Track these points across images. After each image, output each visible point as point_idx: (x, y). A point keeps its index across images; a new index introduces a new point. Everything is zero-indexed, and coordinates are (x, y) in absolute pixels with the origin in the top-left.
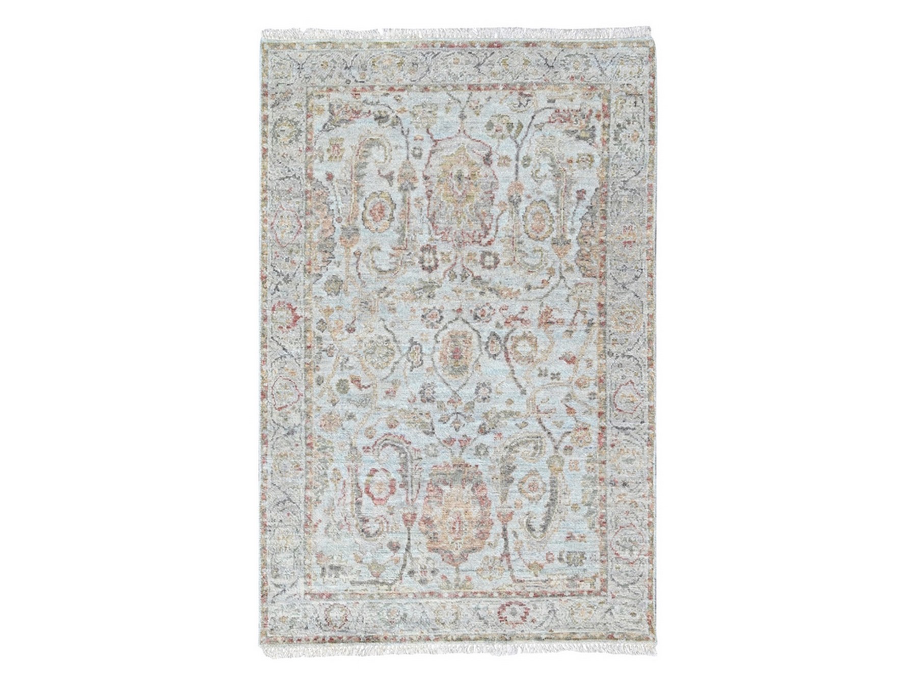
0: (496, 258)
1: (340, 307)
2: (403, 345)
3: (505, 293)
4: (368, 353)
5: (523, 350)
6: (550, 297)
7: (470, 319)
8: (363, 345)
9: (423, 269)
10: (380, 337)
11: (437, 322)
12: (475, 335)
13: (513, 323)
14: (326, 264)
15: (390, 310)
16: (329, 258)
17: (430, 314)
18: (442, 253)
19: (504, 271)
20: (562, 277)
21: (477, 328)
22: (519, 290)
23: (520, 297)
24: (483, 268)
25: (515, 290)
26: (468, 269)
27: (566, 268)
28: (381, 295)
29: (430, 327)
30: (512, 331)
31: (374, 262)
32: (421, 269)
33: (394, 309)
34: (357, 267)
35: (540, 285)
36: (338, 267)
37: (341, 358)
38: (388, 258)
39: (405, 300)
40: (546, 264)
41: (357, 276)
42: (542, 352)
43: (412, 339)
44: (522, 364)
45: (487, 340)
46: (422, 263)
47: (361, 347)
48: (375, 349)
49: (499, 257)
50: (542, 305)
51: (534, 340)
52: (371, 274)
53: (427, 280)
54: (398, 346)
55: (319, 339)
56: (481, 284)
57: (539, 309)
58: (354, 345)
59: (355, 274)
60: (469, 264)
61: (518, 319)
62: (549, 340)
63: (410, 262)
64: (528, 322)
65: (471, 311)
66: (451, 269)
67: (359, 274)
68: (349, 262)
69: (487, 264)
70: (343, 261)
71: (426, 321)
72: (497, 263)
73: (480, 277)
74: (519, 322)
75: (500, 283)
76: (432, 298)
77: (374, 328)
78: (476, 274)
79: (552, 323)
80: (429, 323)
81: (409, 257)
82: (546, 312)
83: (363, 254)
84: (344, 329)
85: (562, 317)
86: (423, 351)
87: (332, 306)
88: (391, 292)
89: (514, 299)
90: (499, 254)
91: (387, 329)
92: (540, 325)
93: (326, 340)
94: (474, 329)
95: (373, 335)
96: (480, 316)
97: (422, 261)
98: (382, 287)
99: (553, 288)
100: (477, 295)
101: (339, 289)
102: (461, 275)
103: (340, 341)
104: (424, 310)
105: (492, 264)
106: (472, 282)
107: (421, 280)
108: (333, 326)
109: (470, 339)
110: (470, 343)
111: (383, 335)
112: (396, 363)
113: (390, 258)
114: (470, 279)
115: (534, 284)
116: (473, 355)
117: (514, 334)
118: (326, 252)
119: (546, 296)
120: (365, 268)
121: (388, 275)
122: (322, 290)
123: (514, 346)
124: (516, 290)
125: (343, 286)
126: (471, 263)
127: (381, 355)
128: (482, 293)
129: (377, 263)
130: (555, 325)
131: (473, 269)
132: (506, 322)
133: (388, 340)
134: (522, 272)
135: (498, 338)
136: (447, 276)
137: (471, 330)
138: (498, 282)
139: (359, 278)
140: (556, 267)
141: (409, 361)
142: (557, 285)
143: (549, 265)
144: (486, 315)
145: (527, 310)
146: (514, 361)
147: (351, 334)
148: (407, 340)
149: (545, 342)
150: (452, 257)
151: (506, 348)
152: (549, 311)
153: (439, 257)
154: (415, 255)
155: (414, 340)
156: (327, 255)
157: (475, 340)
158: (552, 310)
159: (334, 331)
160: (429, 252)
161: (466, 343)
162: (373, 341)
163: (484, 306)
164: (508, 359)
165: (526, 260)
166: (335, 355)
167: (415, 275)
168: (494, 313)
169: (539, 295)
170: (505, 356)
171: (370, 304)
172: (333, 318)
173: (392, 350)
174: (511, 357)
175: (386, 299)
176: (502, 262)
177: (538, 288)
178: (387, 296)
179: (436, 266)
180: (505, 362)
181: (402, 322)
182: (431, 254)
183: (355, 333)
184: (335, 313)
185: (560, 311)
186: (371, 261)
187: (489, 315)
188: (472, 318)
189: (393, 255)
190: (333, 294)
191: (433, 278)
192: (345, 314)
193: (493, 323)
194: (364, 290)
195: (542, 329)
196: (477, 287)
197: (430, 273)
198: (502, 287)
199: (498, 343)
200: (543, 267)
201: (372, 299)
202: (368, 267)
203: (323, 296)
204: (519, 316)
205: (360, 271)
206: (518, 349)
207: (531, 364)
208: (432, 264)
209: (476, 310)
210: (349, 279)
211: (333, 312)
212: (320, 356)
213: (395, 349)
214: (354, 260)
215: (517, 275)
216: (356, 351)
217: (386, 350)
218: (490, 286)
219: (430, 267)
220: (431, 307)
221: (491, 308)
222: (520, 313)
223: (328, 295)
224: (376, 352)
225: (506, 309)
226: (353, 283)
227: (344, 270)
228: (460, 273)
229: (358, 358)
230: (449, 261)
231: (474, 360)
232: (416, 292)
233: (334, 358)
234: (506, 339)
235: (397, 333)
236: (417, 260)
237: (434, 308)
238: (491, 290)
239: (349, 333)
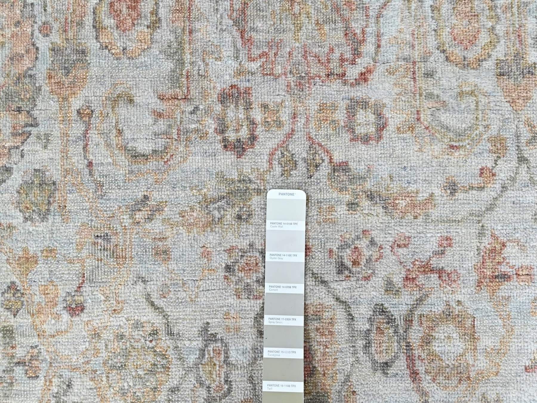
0: (379, 115)
1: (51, 251)
2: (187, 343)
3: (402, 203)
4: (113, 367)
5: (447, 348)
6: (499, 212)
7: (330, 275)
8: (101, 346)
9: (225, 146)
10: (138, 325)
11: (258, 281)
12: (340, 314)
13: (421, 279)
14: (19, 139)
15: (156, 254)
16: (27, 125)
17: (243, 261)
18: (265, 107)
19: (399, 145)
20: (522, 160)
21: (345, 296)
22: (432, 195)
23: (435, 213)
24: (352, 140)
25: (422, 196)
26: (320, 145)
27: (530, 135)
28: (139, 216)
29: (244, 295)
30: (420, 301)
31: (120, 132)
32: (220, 146)
33: (165, 252)
34: (85, 147)
35: (476, 181)
36: (45, 147)
37: (55, 380)
38: (150, 121)
39: (190, 226)
40: (487, 127)
41: (87, 170)
42: (487, 353)
43: (205, 328)
44: (446, 387)
45: (367, 326)
46: (222, 132)
47: (97, 352)
48: (127, 354)
49: (387, 113)
50: (481, 234)
51: (469, 323)
52: (114, 163)
53: (235, 176)
54: (177, 347)
55: (8, 332)
56: (350, 181)
57: (475, 243)
58: (82, 348)
59: (81, 164)
60: (322, 132)
61: (432, 271)
62: (500, 321)
63: (197, 131)
64: (454, 277)
65: (331, 251)
66: (283, 146)
67: (90, 164)
68: (67, 135)
69: (360, 130)
70: (56, 133)
71: (233, 279)
72: (381, 128)
73: (347, 163)
74: (434, 277)
75: (391, 177)
76: (247, 221)
77: (124, 302)
78: (338, 157)
79: (505, 277)
80: (240, 286)
81: (194, 117)
82: (493, 251)
83: (96, 114)
84: (60, 307)
85: (526, 262)
86: (232, 359)
87: (33, 248)
88: (159, 209)
89: (420, 219)
90: (384, 105)
91: (152, 304)
92: (479, 284)
93: (23, 335)
94: (338, 299)
95: (120, 320)
96: (349, 264)
97: (222, 130)
98: (140, 196)
99: (504, 188)
100: (342, 210)
101: (49, 203)
102: (305, 160)
103: (54, 336)
104: (230, 251)
105: (372, 130)
106: (330, 177)
107: (221, 177)
108: (36, 299)
109: (332, 323)
110: (331, 333)
111: (143, 319)
112: (174, 390)
113: (156, 121)
114: (325, 170)
115: (462, 181)
116: (339, 365)
117: (423, 309)
118: (19, 110)
119: (491, 208)
120: (102, 148)
121: (152, 164)
122: (11, 207)
123: (427, 340)
124: (426, 195)
125: (57, 195)
126: (327, 130)
127: (141, 372)
128: (352, 206)
129: (128, 134)
130: (514, 282)
131: (331, 145)
132: (407, 279)
133: (155, 333)
134: (437, 148)
135: (391, 320)
136: (275, 162)
137: (329, 301)
138: (386, 176)
139: (91, 174)
140: (508, 135)
141: (201, 384)
142: (513, 180)
143: (494, 130)
144: (363, 262)
145: (450, 245)
146: (428, 378)
147: (76, 319)
148: (195, 331)
149: (492, 328)
150: (285, 117)
151: (408, 345)
152: (498, 247)
153: (258, 115)
154: (208, 111)
155: (211, 331)
156: (22, 118)
157: (341, 326)
158: (504, 245)
159: (39, 312)
160: (237, 106)
161: (322, 334)
162: (122, 336)
163: (358, 238)
164: (414, 375)
165: (445, 117)
166: (42, 374)
167: (209, 162)
168: (381, 257)
169: (476, 208)
170: (408, 367)
171: (114, 239)
172: (37, 277)
173: (164, 356)
174: (420, 367)
175: (148, 226)
176: (391, 127)
177: (472, 188)
178: (150, 219)
179: (253, 138)
180: (408, 383)
181: (184, 284)
182: (241, 108)
183: (84, 317)
184: (41, 267)
185: (522, 248)
186: (114, 131)
187: (369, 261)
188: (333, 268)
189: (160, 115)
190: (35, 216)
191: (247, 170)
192: (63, 268)
193: (378, 281)
194: (100, 204)
195: (485, 293)
196: (341, 190)
197: (239, 156)
198: (395, 187)
199: (391, 331)
200: (481, 135)
201: (119, 227)
202: (108, 145)
203: (15, 222)
204: (435, 262)
205: (91, 157)
206: (436, 347)
207: (463, 387)
208: (244, 133)
209: (341, 248)
210: (69, 177)
211: (36, 262)
212: (12, 378)
213: (171, 353)
214: (77, 129)
215: (427, 157)
216: (88, 363)
217: (150, 358)
218: (368, 185)
219: (239, 141)
220: (244, 244)
221: (372, 242)
222: (436, 253)
223: (26, 219)
224: (130, 364)
225: (405, 246)
226: (78, 187)
227: (58, 157)
228: (305, 155)
229: (92, 379)
230: (279, 124)
231: (341, 377)
232: (212, 206)
233: (41, 382)
234: (409, 321)
235: (173, 312)
236: (211, 125)
237: (251, 245)
238: (371, 197)
239: (72, 316)
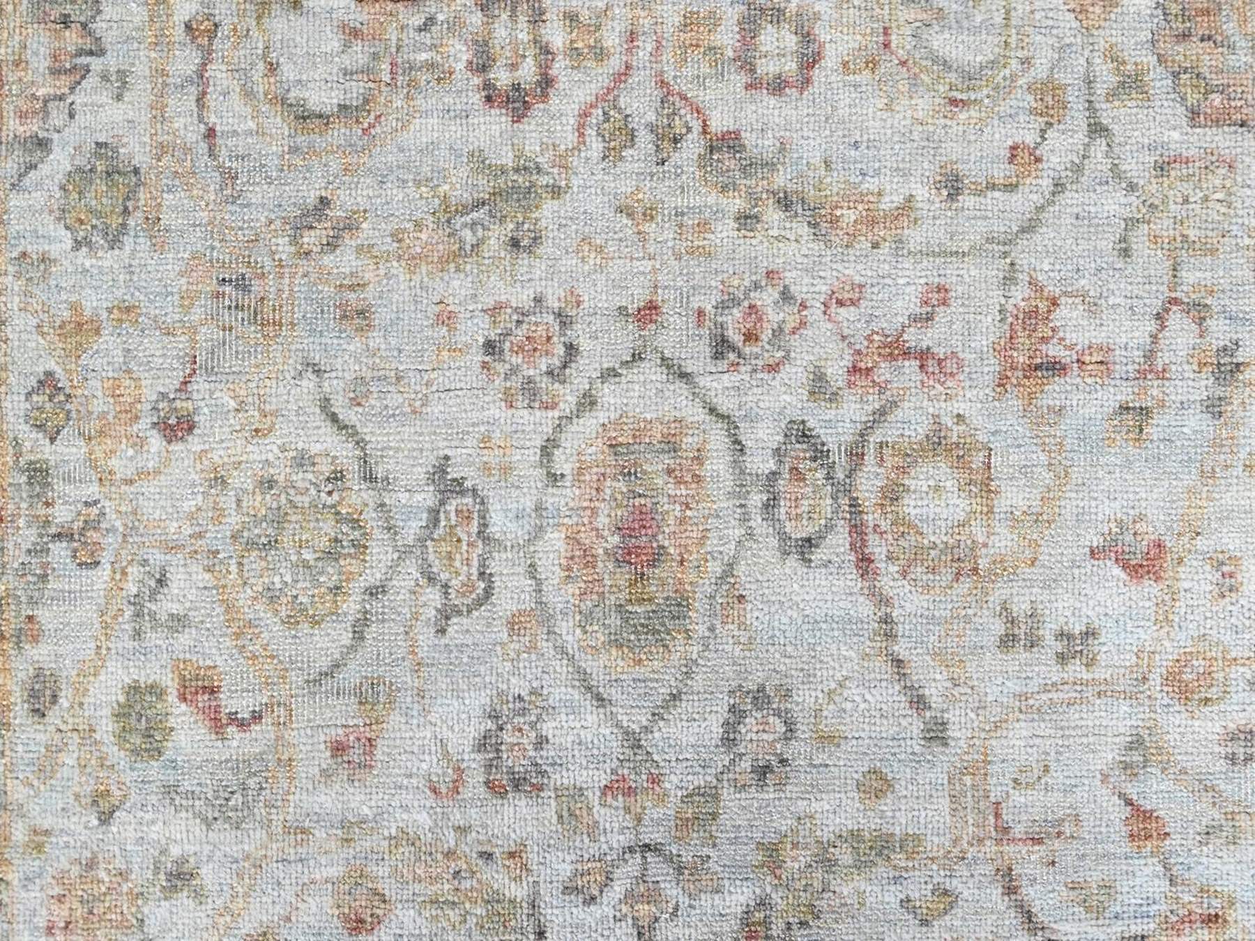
0: (806, 37)
1: (128, 310)
2: (404, 497)
3: (849, 216)
4: (251, 544)
5: (932, 511)
6: (1045, 236)
7: (697, 356)
8: (228, 502)
9: (489, 99)
10: (303, 461)
11: (550, 373)
12: (717, 439)
13: (884, 371)
14: (64, 82)
15: (344, 317)
16: (81, 52)
17: (521, 332)
18: (571, 18)
19: (845, 98)
20: (1097, 129)
21: (726, 404)
22: (910, 199)
23: (915, 237)
24: (748, 87)
25: (890, 201)
26: (684, 98)
27: (1115, 79)
28: (309, 239)
29: (521, 402)
30: (881, 413)
31: (272, 68)
32: (477, 99)
33: (361, 313)
34: (200, 100)
35: (1001, 172)
36: (119, 98)
37: (134, 571)
38: (335, 44)
39: (413, 262)
40: (1026, 62)
41: (203, 147)
42: (1014, 521)
43: (441, 469)
44: (927, 588)
45: (771, 465)
46: (483, 69)
47: (219, 514)
48: (279, 520)
49: (822, 33)
50: (1009, 280)
51: (978, 460)
52: (260, 132)
53: (508, 160)
54: (382, 505)
55: (38, 474)
56: (743, 169)
57: (996, 297)
58: (188, 505)
59: (193, 134)
60: (688, 71)
61: (906, 354)
62: (1043, 458)
63: (431, 66)
64: (950, 366)
65: (701, 313)
66: (608, 98)
67: (211, 133)
68: (164, 74)
69: (767, 68)
70: (141, 69)
71: (501, 368)
72: (810, 61)
73: (736, 135)
74: (911, 365)
75: (827, 164)
76: (529, 250)
77: (275, 413)
78: (719, 123)
79: (1056, 368)
80: (516, 382)
81: (426, 38)
82: (1032, 313)
83: (225, 30)
84: (145, 422)
85: (1099, 337)
86: (493, 530)
87: (93, 302)
88: (350, 225)
89: (885, 248)
90: (817, 17)
91: (334, 418)
92: (1002, 382)
93: (68, 479)
94: (712, 410)
95: (268, 449)
96: (736, 338)
97: (482, 64)
98: (312, 199)
99: (1059, 187)
100: (725, 230)
101: (126, 212)
102: (652, 128)
103: (130, 482)
104: (495, 311)
105: (790, 67)
106: (704, 162)
107: (479, 161)
108: (98, 406)
109: (699, 460)
110: (698, 479)
111: (316, 448)
112: (374, 592)
113: (347, 45)
114: (693, 147)
115: (972, 172)
116: (712, 543)
117: (886, 433)
118: (65, 21)
119: (1029, 228)
120: (236, 99)
121: (339, 134)
122: (49, 219)
123: (892, 495)
124: (898, 199)
125: (142, 195)
126: (699, 65)
127: (308, 556)
128: (746, 220)
129: (288, 72)
130: (1073, 378)
131: (704, 97)
132: (854, 370)
133: (337, 477)
134: (924, 104)
135: (819, 453)
136: (591, 132)
137: (696, 413)
138: (817, 160)
139: (212, 153)
140: (1070, 77)
141: (431, 579)
142: (1078, 169)
143: (1040, 69)
144: (766, 335)
145: (944, 303)
146: (893, 569)
147: (177, 447)
148: (420, 473)
149: (1025, 470)
150: (612, 39)
151: (854, 503)
152: (1043, 306)
153: (556, 36)
154: (455, 25)
155: (453, 473)
156: (72, 38)
157: (718, 465)
158: (1054, 303)
159: (101, 433)
160: (513, 16)
161: (680, 482)
162: (271, 483)
163: (757, 286)
164: (865, 563)
165: (941, 42)
166: (106, 558)
167: (455, 130)
168: (803, 324)
169: (999, 228)
170: (853, 546)
171: (257, 287)
172: (98, 363)
173: (355, 523)
174: (877, 548)
175: (328, 260)
176: (831, 60)
177: (993, 187)
178: (331, 245)
179: (546, 82)
180: (851, 579)
181: (399, 379)
182: (522, 19)
183: (195, 443)
184: (109, 343)
185: (1092, 307)
186: (261, 66)
187: (778, 332)
188: (704, 348)
189: (355, 33)
190: (97, 239)
191: (532, 147)
192: (152, 344)
193: (796, 373)
194: (230, 214)
195: (1014, 402)
196: (724, 189)
197: (518, 118)
198: (834, 183)
199: (820, 475)
200: (1013, 77)
201: (268, 262)
202: (248, 94)
203: (54, 250)
204: (912, 337)
205: (213, 119)
206: (911, 507)
207: (965, 585)
208: (528, 72)
209: (722, 306)
210: (166, 160)
211: (97, 332)
212: (45, 566)
213: (370, 515)
214: (185, 61)
215: (901, 119)
216: (200, 535)
217: (328, 527)
218: (781, 180)
219: (516, 87)
220: (523, 297)
221: (786, 296)
222: (915, 319)
223: (78, 245)
224: (286, 540)
225: (853, 303)
226: (185, 178)
227: (145, 117)
228: (650, 116)
229: (208, 570)
230: (601, 54)
231: (715, 568)
232: (459, 221)
233: (104, 572)
234: (856, 455)
235: (375, 435)
236: (460, 54)
237: (538, 300)
238: (785, 202)
239: (169, 442)
